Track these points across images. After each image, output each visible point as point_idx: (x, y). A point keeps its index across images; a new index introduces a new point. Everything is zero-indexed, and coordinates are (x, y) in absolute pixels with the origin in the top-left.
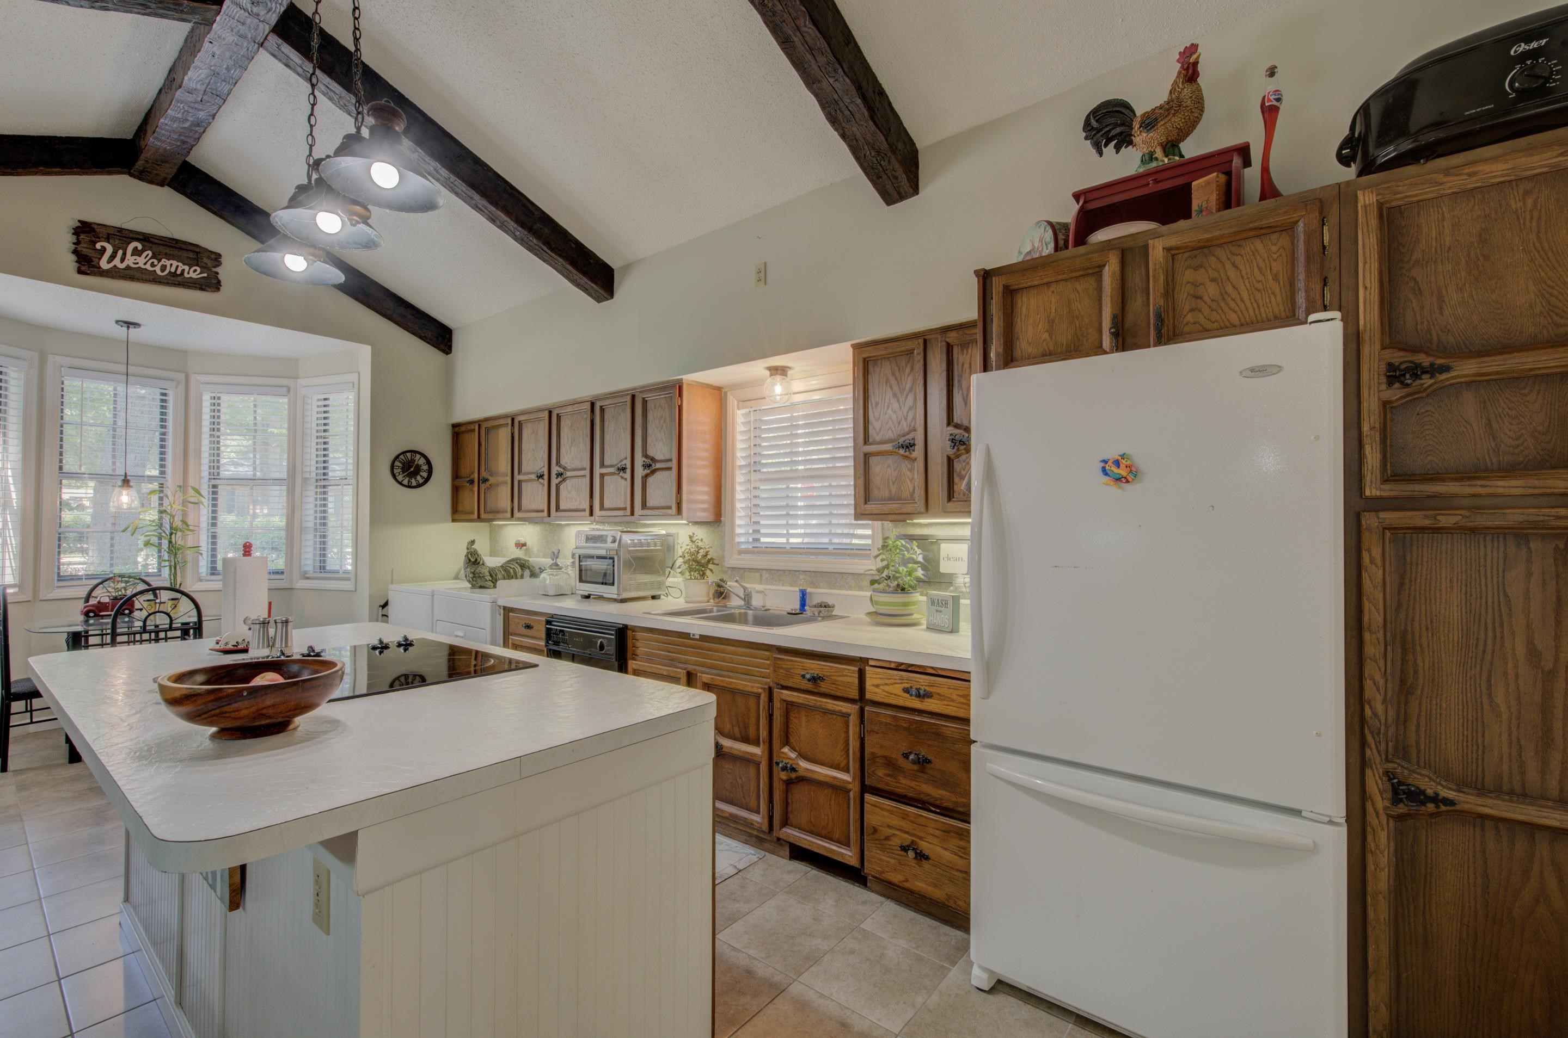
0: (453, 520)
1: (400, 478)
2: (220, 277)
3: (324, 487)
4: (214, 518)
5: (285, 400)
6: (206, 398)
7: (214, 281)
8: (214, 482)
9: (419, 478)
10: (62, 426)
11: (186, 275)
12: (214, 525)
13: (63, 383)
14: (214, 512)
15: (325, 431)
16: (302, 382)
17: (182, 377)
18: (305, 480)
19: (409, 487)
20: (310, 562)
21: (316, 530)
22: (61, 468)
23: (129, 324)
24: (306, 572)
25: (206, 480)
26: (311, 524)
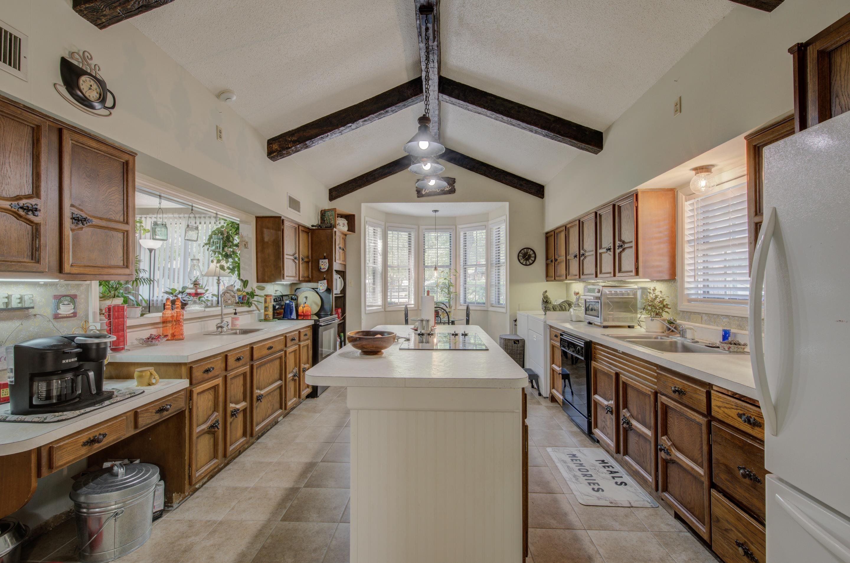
0: (547, 281)
1: (522, 261)
2: (455, 187)
3: (499, 267)
4: (465, 281)
5: (484, 231)
6: (462, 234)
7: (453, 189)
8: (465, 267)
9: (530, 261)
10: (424, 250)
11: (445, 190)
12: (465, 284)
13: (424, 235)
14: (465, 278)
15: (499, 242)
16: (490, 222)
17: (454, 227)
18: (491, 264)
19: (526, 265)
20: (494, 299)
21: (496, 286)
22: (424, 264)
23: (436, 211)
24: (492, 304)
25: (462, 266)
26: (494, 283)
